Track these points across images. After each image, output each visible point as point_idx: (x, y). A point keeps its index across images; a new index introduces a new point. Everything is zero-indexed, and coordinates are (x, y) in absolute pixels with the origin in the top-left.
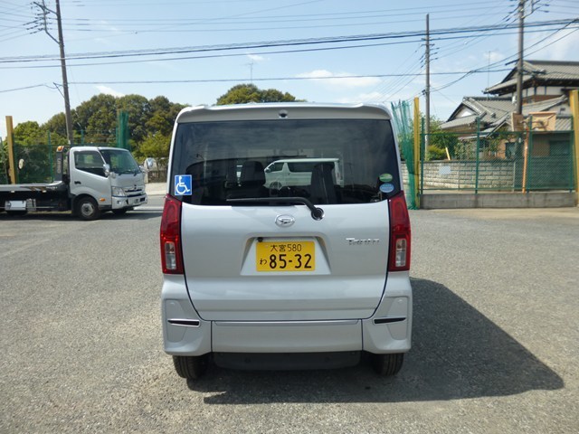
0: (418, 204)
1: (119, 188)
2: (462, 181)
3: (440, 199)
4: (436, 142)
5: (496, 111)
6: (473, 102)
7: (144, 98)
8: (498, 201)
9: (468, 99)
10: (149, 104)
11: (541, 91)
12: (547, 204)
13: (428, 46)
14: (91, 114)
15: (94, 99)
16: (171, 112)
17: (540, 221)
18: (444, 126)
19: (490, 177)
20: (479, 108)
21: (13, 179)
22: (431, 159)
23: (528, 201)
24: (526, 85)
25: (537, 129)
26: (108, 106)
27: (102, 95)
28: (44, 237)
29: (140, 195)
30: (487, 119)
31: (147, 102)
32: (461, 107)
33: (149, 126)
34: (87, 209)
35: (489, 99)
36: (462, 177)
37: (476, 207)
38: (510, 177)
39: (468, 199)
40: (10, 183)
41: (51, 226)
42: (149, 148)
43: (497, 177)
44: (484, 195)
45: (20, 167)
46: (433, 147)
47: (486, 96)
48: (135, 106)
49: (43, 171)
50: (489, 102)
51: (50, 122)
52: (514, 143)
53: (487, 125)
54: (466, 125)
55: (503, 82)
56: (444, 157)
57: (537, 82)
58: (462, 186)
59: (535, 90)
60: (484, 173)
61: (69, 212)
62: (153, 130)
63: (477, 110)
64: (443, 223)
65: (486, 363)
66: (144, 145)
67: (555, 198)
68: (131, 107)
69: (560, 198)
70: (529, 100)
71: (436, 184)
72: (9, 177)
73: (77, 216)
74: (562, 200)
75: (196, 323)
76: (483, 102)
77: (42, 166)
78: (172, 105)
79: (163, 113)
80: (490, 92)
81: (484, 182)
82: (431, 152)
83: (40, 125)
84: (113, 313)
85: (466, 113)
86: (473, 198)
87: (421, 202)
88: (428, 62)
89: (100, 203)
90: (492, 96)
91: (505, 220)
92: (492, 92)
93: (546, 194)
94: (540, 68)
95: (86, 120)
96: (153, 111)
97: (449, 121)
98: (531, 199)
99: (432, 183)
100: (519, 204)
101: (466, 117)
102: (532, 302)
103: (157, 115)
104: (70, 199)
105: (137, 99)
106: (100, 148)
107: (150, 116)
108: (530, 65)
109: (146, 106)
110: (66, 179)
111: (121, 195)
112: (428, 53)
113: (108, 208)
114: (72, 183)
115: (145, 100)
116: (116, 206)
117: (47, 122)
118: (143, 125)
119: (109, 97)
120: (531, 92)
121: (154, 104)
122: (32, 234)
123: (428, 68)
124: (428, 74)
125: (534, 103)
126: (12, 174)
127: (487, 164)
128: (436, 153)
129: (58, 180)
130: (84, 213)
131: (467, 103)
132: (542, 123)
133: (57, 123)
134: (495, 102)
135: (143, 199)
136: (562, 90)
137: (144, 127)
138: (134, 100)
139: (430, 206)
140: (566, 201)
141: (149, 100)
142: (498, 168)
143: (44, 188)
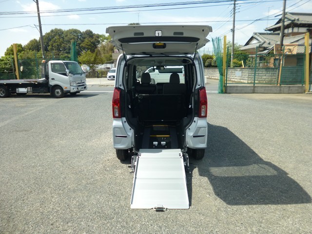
0: (224, 91)
1: (74, 82)
2: (250, 79)
3: (236, 88)
4: (237, 57)
5: (270, 41)
6: (258, 36)
7: (79, 31)
8: (265, 90)
9: (256, 34)
10: (82, 34)
11: (296, 30)
12: (290, 92)
13: (235, 4)
14: (51, 40)
15: (52, 31)
16: (94, 39)
17: (283, 100)
18: (242, 49)
19: (265, 77)
20: (261, 39)
21: (18, 77)
22: (234, 67)
23: (280, 90)
24: (288, 27)
25: (287, 53)
26: (59, 35)
27: (56, 29)
28: (40, 106)
29: (83, 85)
30: (265, 45)
31: (81, 33)
32: (252, 38)
33: (82, 46)
34: (58, 93)
35: (267, 34)
36: (250, 77)
37: (253, 93)
38: (275, 77)
39: (250, 88)
40: (16, 79)
41: (41, 101)
42: (84, 59)
43: (268, 77)
44: (258, 86)
45: (21, 70)
46: (235, 60)
47: (266, 32)
48: (75, 36)
49: (29, 71)
50: (267, 36)
51: (28, 44)
52: (277, 59)
53: (265, 49)
54: (254, 48)
55: (276, 24)
56: (241, 66)
57: (294, 25)
58: (249, 82)
59: (293, 29)
60: (261, 75)
61: (49, 94)
62: (84, 48)
63: (260, 40)
64: (235, 101)
65: (238, 156)
66: (81, 58)
67: (294, 89)
68: (72, 36)
69: (297, 89)
70: (288, 35)
71: (236, 80)
72: (16, 76)
73: (53, 96)
74: (298, 90)
75: (126, 137)
76: (264, 36)
77: (29, 69)
78: (94, 34)
79: (90, 39)
80: (268, 30)
81: (261, 79)
82: (234, 63)
83: (23, 46)
84: (85, 138)
85: (254, 41)
86: (252, 88)
87: (226, 90)
88: (234, 14)
89: (64, 89)
90: (270, 32)
91: (267, 99)
92: (270, 30)
93: (290, 87)
94: (296, 17)
95: (48, 43)
96: (84, 38)
97: (245, 45)
98: (282, 89)
99: (234, 80)
100: (276, 92)
101: (254, 44)
102: (265, 135)
103: (86, 40)
104: (49, 87)
105: (76, 31)
106: (64, 61)
107: (83, 41)
108: (291, 15)
109: (80, 35)
110: (47, 77)
111: (74, 85)
112: (234, 8)
113: (69, 92)
114: (50, 79)
115: (80, 32)
116: (72, 91)
117: (27, 44)
118: (79, 46)
119: (60, 30)
120: (290, 30)
121: (85, 34)
122: (34, 104)
123: (234, 17)
124: (234, 21)
125: (291, 37)
126: (17, 74)
127: (264, 70)
128: (236, 64)
129: (43, 77)
130: (57, 94)
131: (255, 36)
132: (290, 50)
133: (32, 45)
134: (271, 36)
135: (85, 88)
136: (307, 29)
137: (80, 47)
138: (74, 32)
139: (230, 92)
140: (300, 91)
141: (82, 32)
142: (269, 72)
143: (36, 82)
